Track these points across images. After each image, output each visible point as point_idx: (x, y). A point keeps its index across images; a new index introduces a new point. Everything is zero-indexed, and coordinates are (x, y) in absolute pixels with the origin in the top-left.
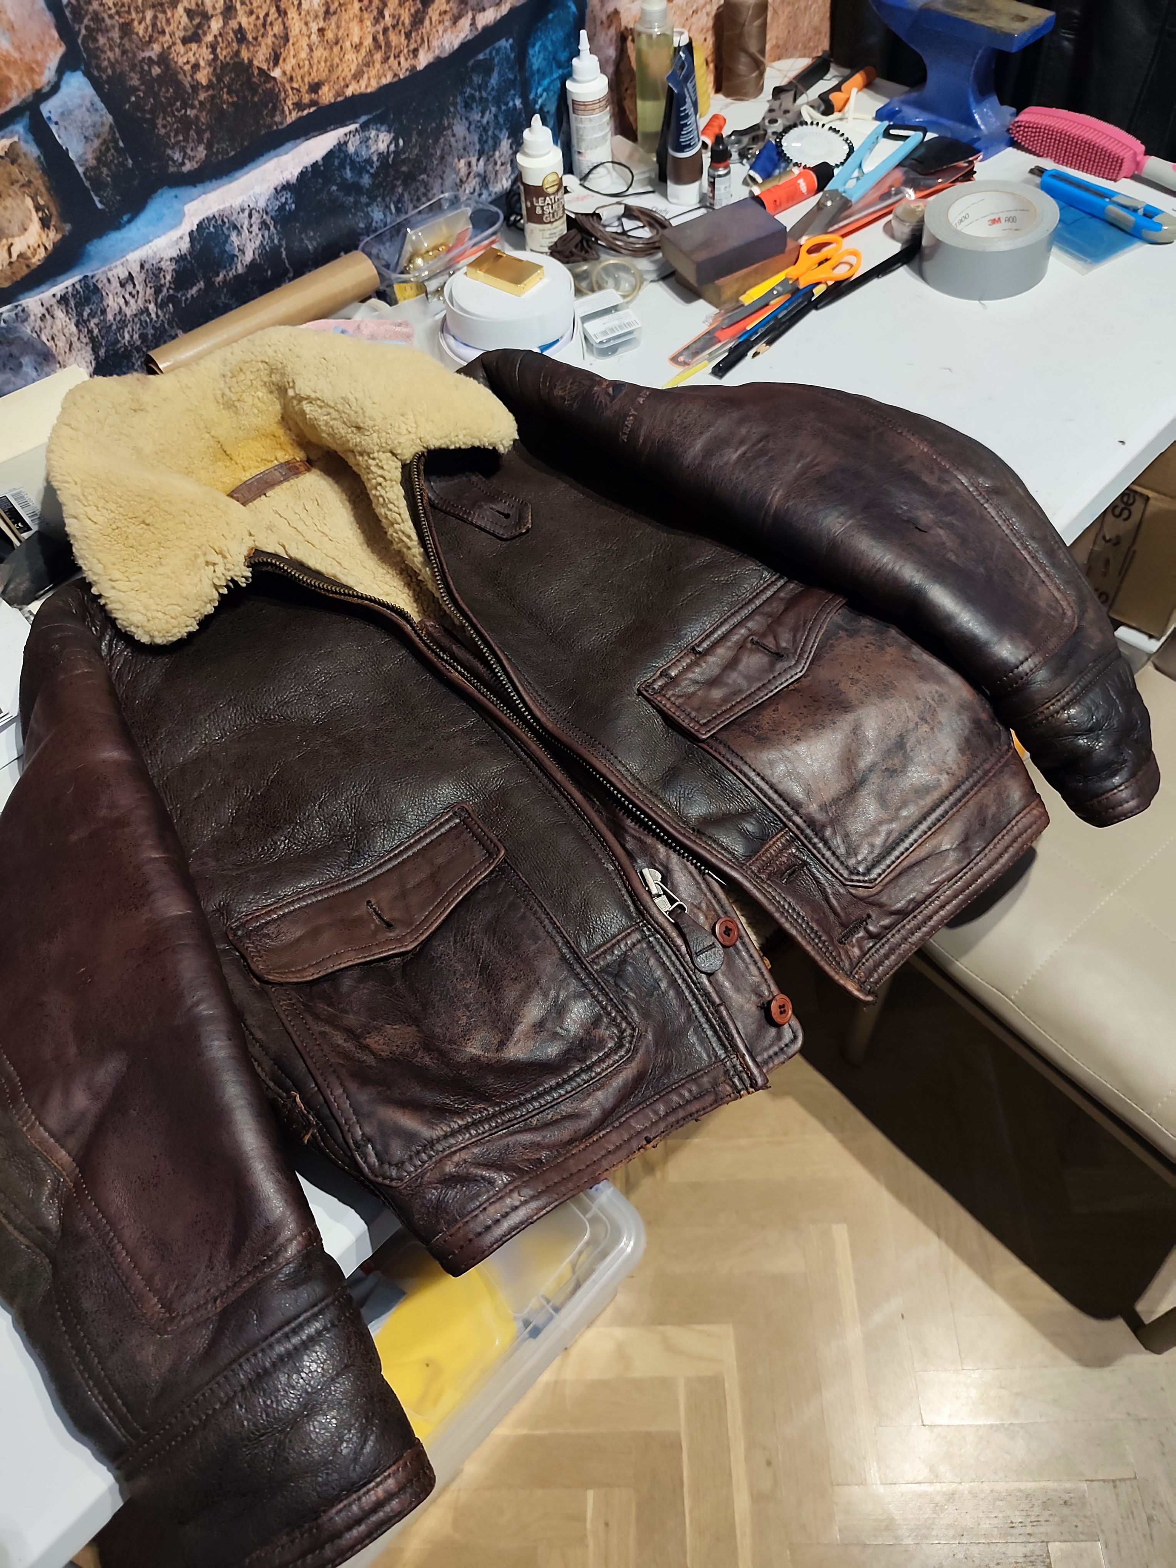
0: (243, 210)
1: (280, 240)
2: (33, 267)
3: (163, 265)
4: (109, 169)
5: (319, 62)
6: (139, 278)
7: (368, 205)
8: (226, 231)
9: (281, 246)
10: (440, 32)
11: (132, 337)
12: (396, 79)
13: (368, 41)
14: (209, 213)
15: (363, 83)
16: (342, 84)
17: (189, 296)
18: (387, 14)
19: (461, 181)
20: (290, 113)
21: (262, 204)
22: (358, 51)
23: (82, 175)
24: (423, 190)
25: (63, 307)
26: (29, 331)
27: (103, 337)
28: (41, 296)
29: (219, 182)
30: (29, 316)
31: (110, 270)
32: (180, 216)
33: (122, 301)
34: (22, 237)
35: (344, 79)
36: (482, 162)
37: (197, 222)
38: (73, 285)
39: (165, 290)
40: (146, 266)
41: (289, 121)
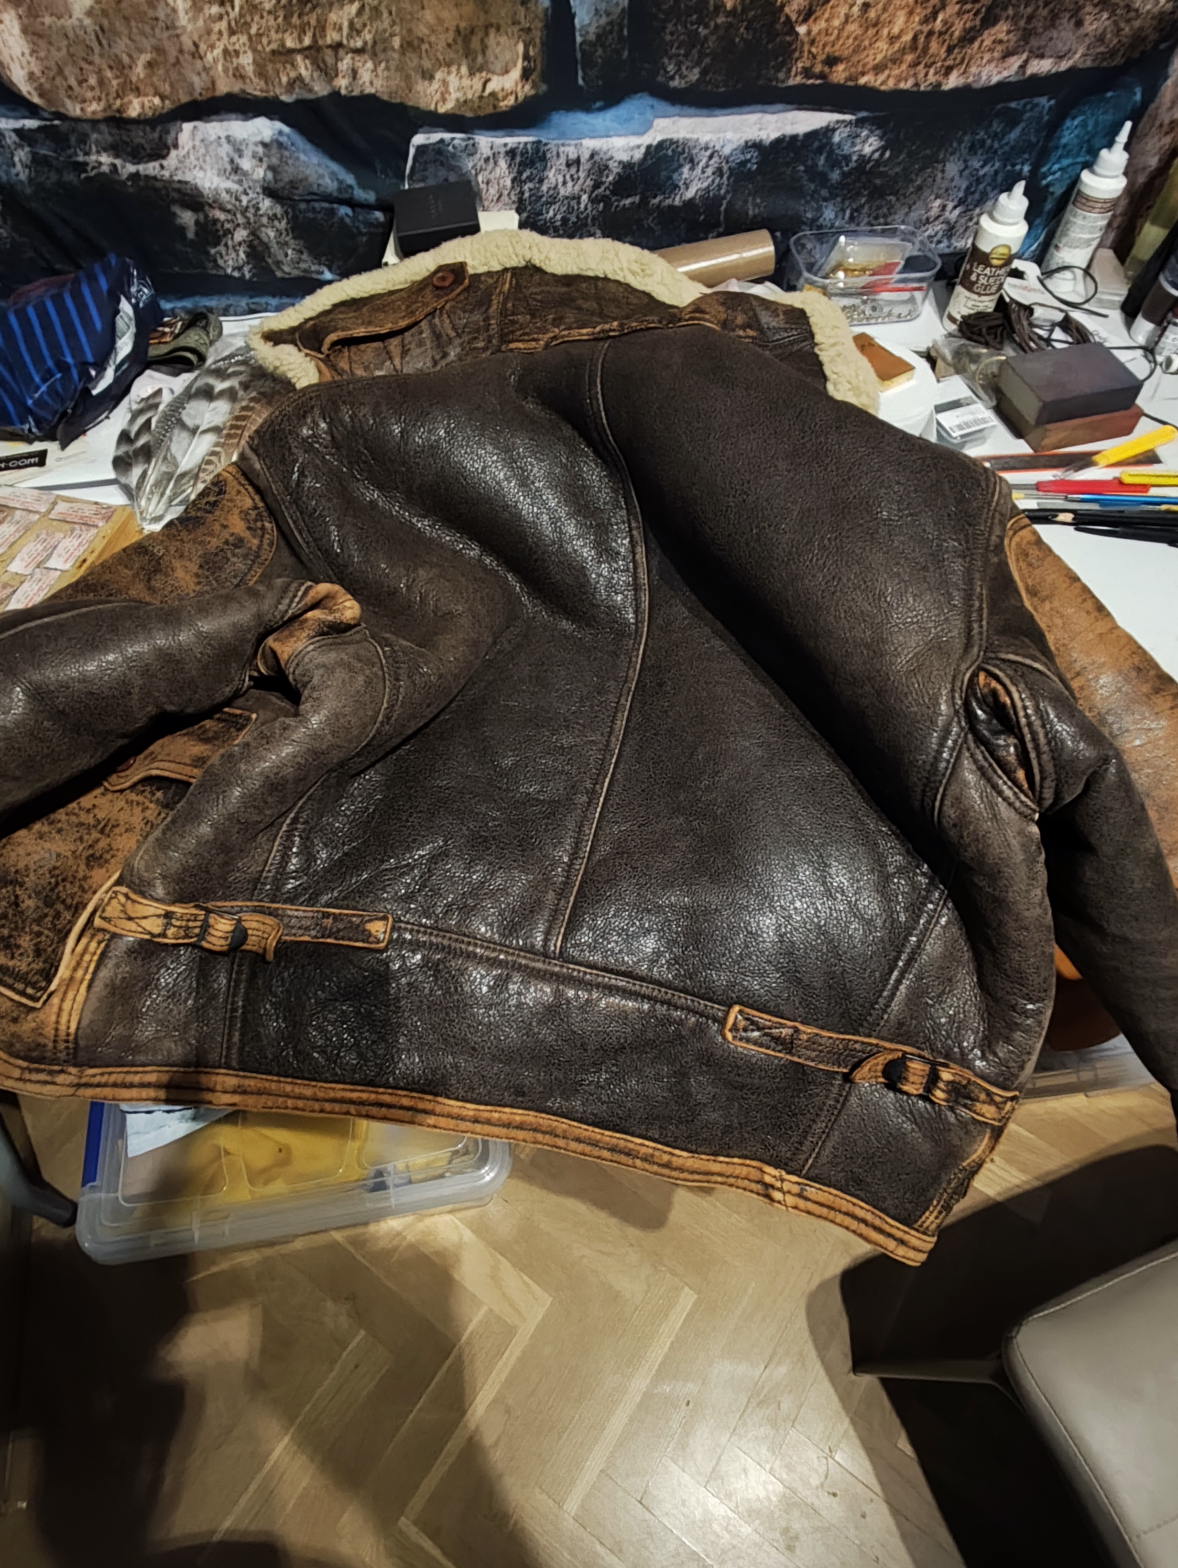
0: (706, 149)
1: (727, 192)
2: (499, 110)
3: (611, 164)
4: (604, 51)
5: (848, 38)
6: (585, 166)
7: (825, 200)
8: (681, 161)
9: (724, 198)
10: (984, 61)
11: (555, 215)
12: (915, 89)
13: (907, 38)
14: (675, 136)
15: (881, 77)
16: (860, 69)
17: (622, 203)
18: (940, 17)
19: (928, 219)
20: (796, 76)
21: (727, 151)
22: (891, 43)
23: (578, 45)
24: (885, 210)
25: (509, 159)
26: (470, 165)
27: (530, 204)
28: (494, 139)
29: (698, 111)
30: (476, 152)
31: (563, 145)
32: (647, 127)
33: (561, 179)
34: (501, 78)
35: (864, 65)
36: (957, 212)
37: (659, 138)
38: (526, 144)
39: (603, 188)
40: (596, 158)
41: (791, 82)
